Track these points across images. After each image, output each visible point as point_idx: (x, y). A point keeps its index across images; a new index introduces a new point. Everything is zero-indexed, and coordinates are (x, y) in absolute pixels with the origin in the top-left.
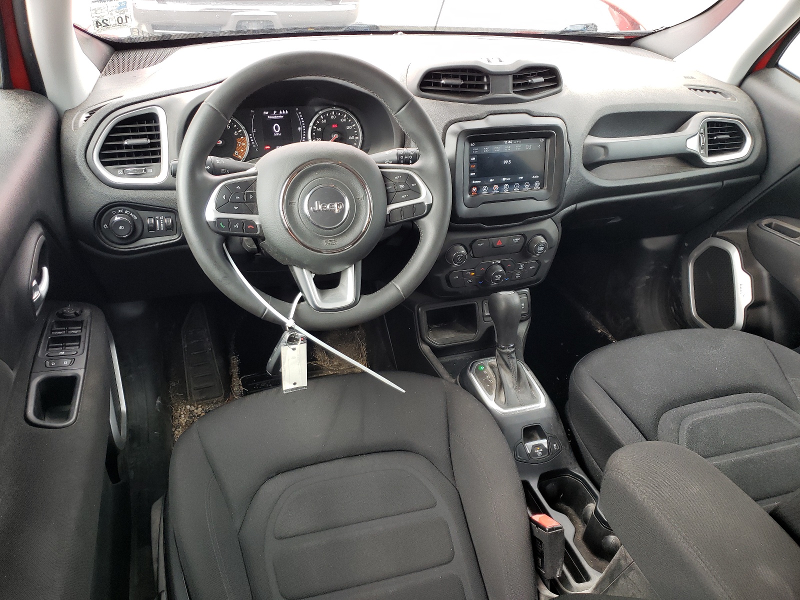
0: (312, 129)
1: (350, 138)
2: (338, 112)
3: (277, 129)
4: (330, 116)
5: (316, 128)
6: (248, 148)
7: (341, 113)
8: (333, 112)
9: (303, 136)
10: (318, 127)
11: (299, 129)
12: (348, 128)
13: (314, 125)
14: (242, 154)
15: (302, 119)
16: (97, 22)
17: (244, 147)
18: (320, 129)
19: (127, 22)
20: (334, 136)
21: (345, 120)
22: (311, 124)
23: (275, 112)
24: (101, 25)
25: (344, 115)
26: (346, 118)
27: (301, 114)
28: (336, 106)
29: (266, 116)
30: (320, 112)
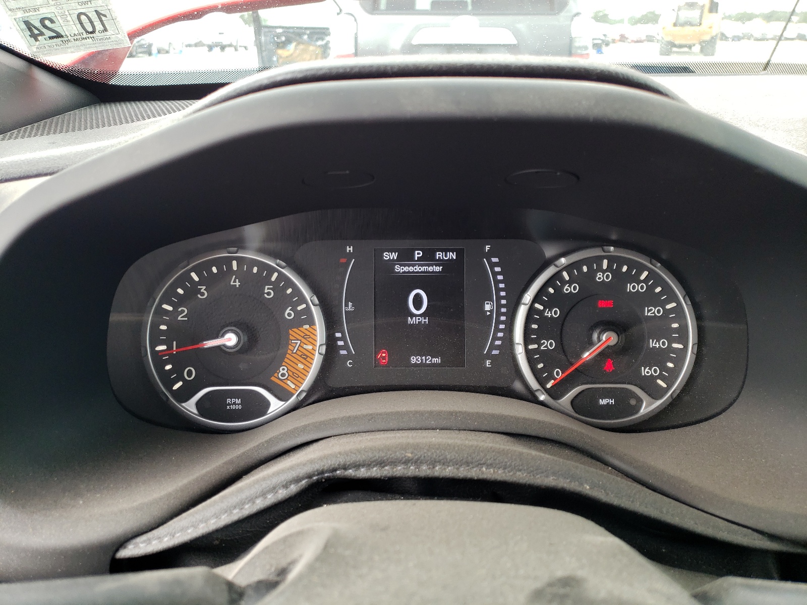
0: (531, 311)
1: (653, 344)
2: (621, 261)
3: (418, 304)
4: (592, 273)
5: (541, 308)
6: (317, 361)
7: (632, 264)
8: (605, 262)
9: (497, 330)
10: (548, 306)
11: (487, 307)
12: (652, 311)
13: (537, 299)
14: (297, 377)
15: (500, 277)
16: (29, 25)
17: (306, 357)
18: (554, 313)
19: (106, 30)
20: (604, 338)
21: (641, 288)
22: (528, 297)
23: (418, 254)
24: (42, 34)
25: (639, 273)
26: (646, 281)
27: (496, 264)
28: (615, 244)
29: (392, 263)
30: (563, 260)
